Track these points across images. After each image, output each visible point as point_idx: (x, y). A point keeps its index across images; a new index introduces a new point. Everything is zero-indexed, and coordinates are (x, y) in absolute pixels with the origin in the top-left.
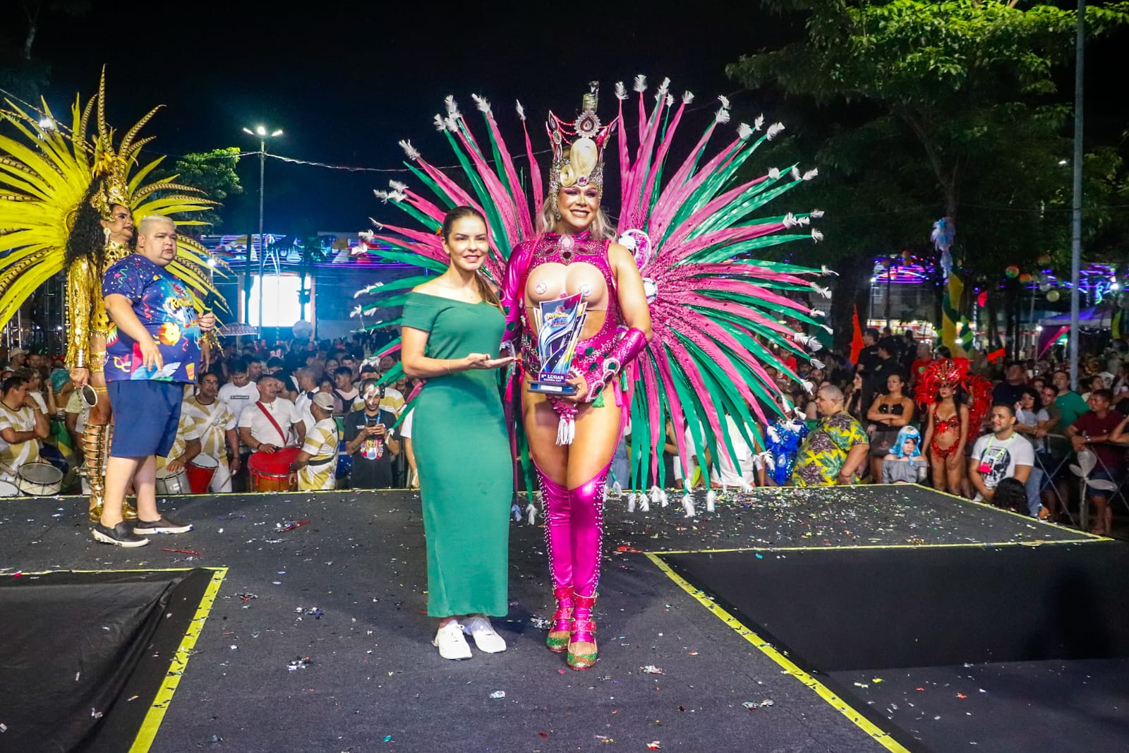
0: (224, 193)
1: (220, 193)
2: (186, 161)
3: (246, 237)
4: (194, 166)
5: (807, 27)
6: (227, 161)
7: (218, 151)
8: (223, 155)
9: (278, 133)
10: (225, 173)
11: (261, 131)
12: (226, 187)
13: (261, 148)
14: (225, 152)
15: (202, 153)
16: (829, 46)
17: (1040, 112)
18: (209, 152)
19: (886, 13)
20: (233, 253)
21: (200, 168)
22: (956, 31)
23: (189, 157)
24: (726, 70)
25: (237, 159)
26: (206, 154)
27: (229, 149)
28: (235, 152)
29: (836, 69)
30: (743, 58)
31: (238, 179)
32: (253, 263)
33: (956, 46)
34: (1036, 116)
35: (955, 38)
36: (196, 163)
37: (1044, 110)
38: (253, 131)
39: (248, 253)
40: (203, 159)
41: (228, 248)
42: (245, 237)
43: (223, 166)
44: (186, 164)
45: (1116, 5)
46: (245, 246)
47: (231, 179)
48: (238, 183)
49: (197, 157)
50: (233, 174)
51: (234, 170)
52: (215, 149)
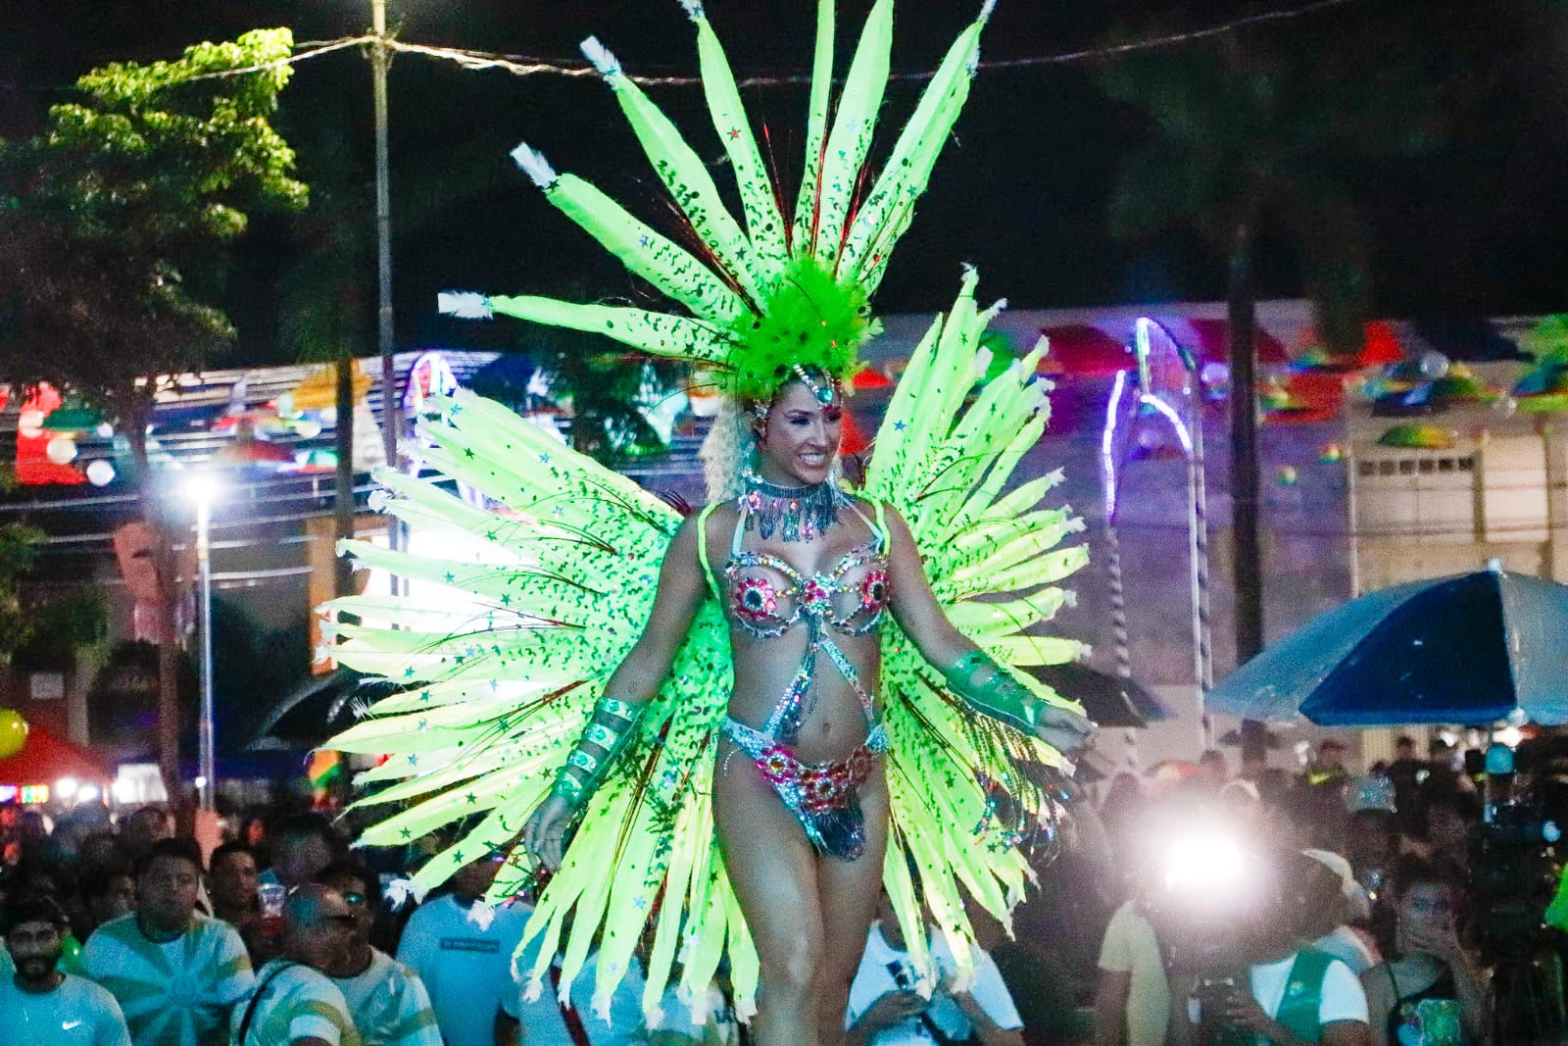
0: (238, 219)
1: (224, 218)
2: (86, 99)
4: (118, 120)
6: (240, 86)
7: (205, 52)
8: (227, 65)
10: (237, 138)
12: (244, 192)
13: (371, 24)
14: (231, 51)
15: (147, 62)
18: (173, 57)
20: (285, 446)
21: (139, 124)
23: (92, 80)
25: (282, 73)
26: (160, 66)
27: (249, 37)
28: (272, 49)
31: (286, 155)
36: (123, 106)
39: (341, 438)
40: (149, 87)
41: (264, 427)
42: (327, 371)
43: (227, 108)
44: (89, 117)
46: (330, 415)
47: (261, 158)
48: (287, 172)
49: (128, 81)
50: (270, 138)
51: (273, 122)
52: (198, 42)
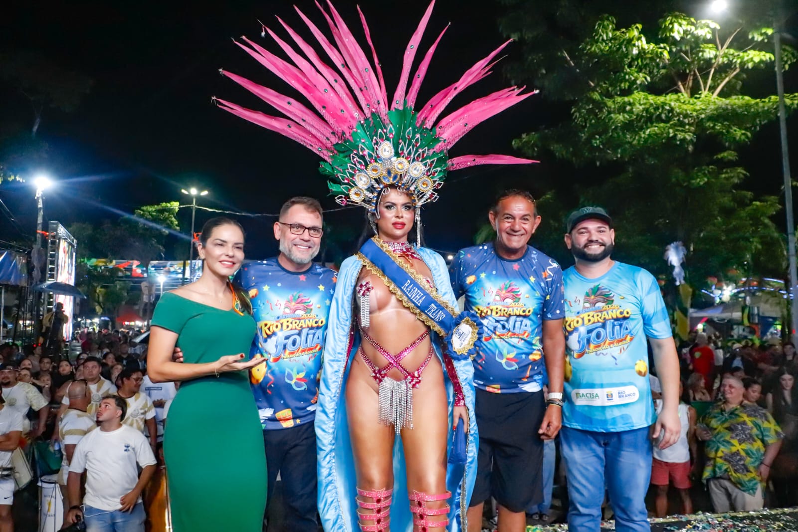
2: (143, 210)
3: (182, 262)
4: (147, 213)
5: (572, 112)
6: (170, 211)
7: (164, 204)
8: (168, 207)
9: (205, 193)
10: (168, 218)
11: (194, 191)
14: (169, 205)
15: (154, 206)
16: (588, 125)
17: (726, 173)
18: (158, 205)
19: (632, 101)
21: (151, 214)
22: (686, 110)
23: (144, 208)
24: (513, 143)
25: (177, 209)
26: (156, 206)
27: (172, 203)
28: (175, 205)
29: (596, 139)
30: (524, 136)
31: (176, 223)
32: (187, 279)
33: (686, 121)
34: (723, 176)
35: (686, 116)
36: (149, 212)
37: (729, 171)
38: (188, 192)
39: (184, 273)
40: (154, 209)
41: (172, 269)
43: (167, 214)
44: (142, 212)
45: (792, 96)
46: (182, 268)
47: (172, 222)
48: (177, 226)
49: (150, 209)
50: (173, 219)
51: (175, 217)
52: (163, 202)
